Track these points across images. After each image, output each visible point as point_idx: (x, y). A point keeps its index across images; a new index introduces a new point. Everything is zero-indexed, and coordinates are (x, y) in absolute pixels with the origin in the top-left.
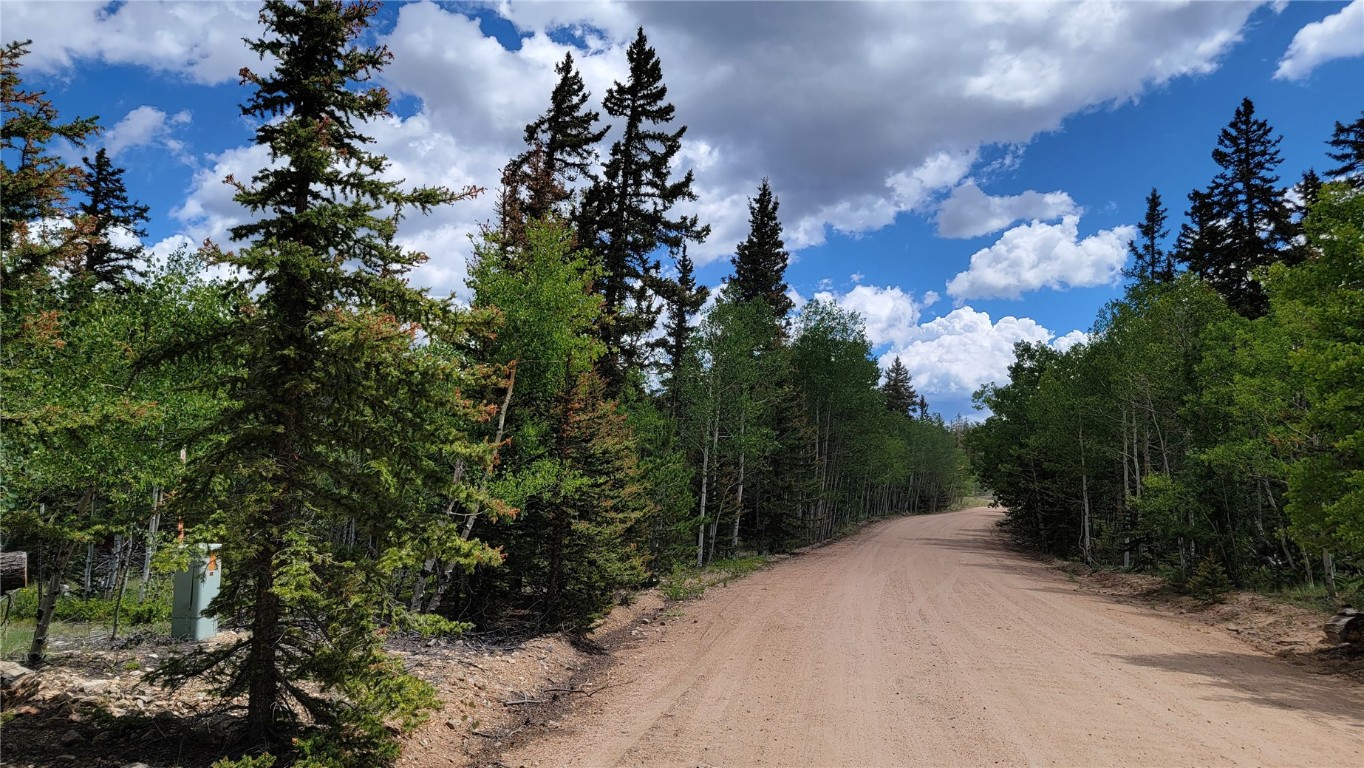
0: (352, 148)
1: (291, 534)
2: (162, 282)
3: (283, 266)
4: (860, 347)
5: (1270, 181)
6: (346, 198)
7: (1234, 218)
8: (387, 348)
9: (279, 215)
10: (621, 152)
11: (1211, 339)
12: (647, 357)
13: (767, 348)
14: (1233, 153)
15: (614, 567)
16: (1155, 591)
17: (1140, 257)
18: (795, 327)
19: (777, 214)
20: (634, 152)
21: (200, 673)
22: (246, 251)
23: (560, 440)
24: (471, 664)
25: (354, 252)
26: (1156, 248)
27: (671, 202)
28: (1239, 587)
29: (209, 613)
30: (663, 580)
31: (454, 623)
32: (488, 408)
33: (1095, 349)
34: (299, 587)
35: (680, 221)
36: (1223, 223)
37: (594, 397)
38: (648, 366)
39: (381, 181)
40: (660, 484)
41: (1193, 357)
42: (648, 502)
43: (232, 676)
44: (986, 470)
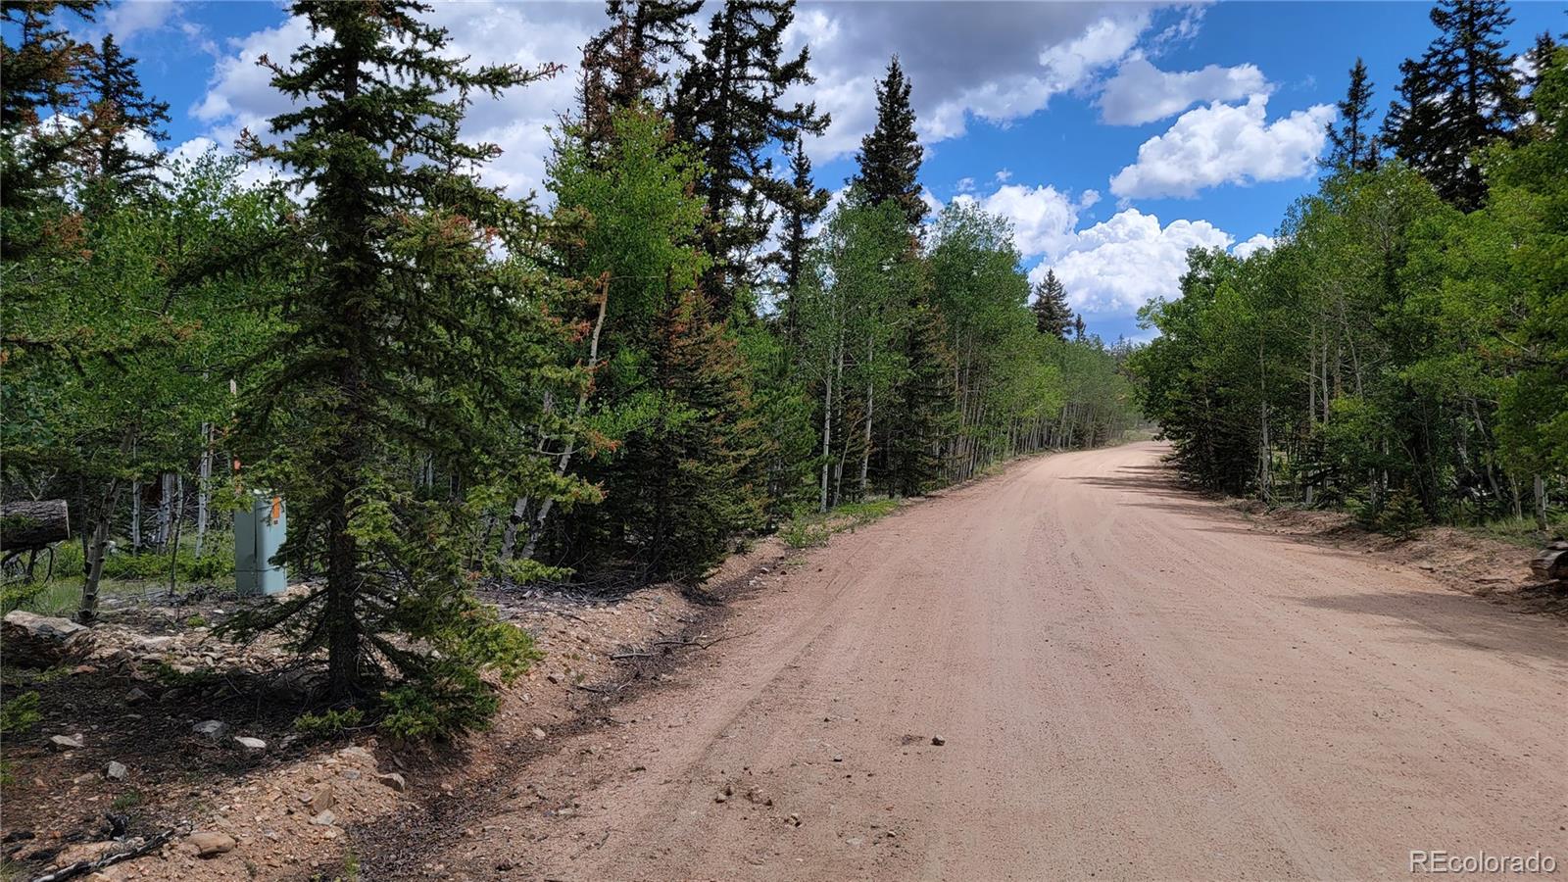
0: (406, 18)
1: (364, 471)
2: (194, 187)
3: (334, 161)
4: (1007, 258)
5: (1496, 47)
6: (402, 80)
7: (1453, 92)
8: (460, 256)
9: (325, 103)
10: (723, 25)
11: (1419, 238)
12: (759, 275)
13: (898, 260)
14: (1455, 13)
15: (728, 510)
16: (1341, 529)
17: (1339, 143)
18: (931, 237)
19: (910, 99)
20: (737, 25)
21: (273, 626)
22: (291, 144)
23: (662, 368)
24: (572, 616)
25: (416, 146)
26: (1358, 131)
27: (783, 86)
28: (1436, 521)
29: (278, 560)
30: (783, 527)
31: (552, 569)
32: (580, 327)
33: (1282, 254)
34: (377, 528)
35: (794, 109)
36: (1439, 99)
37: (699, 319)
38: (761, 285)
39: (442, 59)
40: (777, 419)
41: (1395, 259)
42: (764, 439)
43: (308, 629)
44: (1151, 398)
